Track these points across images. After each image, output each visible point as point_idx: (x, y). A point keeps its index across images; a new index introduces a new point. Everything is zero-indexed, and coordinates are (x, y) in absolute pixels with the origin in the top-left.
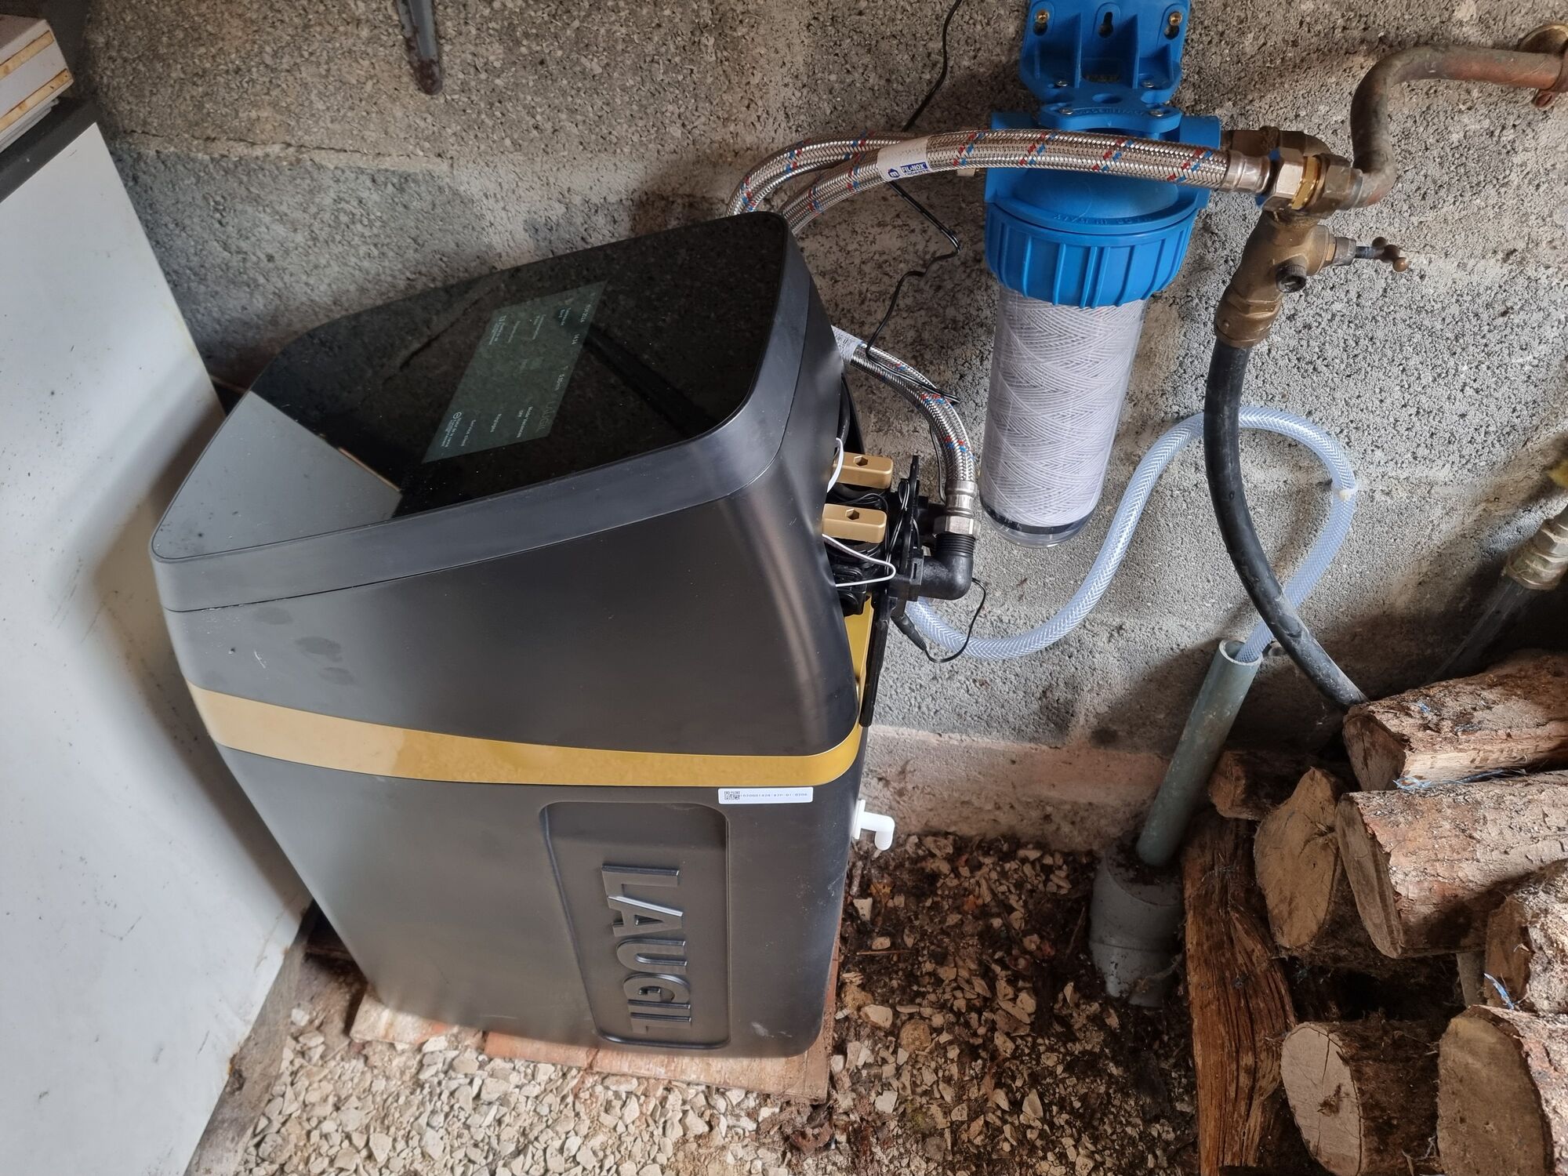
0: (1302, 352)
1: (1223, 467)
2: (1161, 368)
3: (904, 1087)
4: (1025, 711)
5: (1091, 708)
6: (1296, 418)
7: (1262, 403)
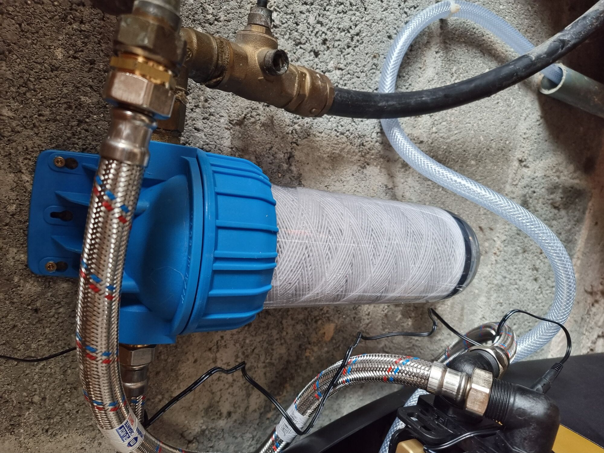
0: (343, 44)
1: (425, 103)
2: (344, 149)
4: (565, 219)
5: (570, 176)
6: (393, 47)
7: (378, 72)
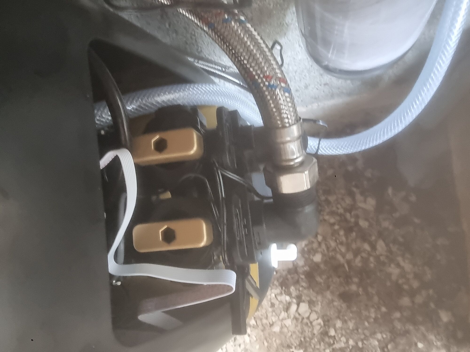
3: (324, 250)
